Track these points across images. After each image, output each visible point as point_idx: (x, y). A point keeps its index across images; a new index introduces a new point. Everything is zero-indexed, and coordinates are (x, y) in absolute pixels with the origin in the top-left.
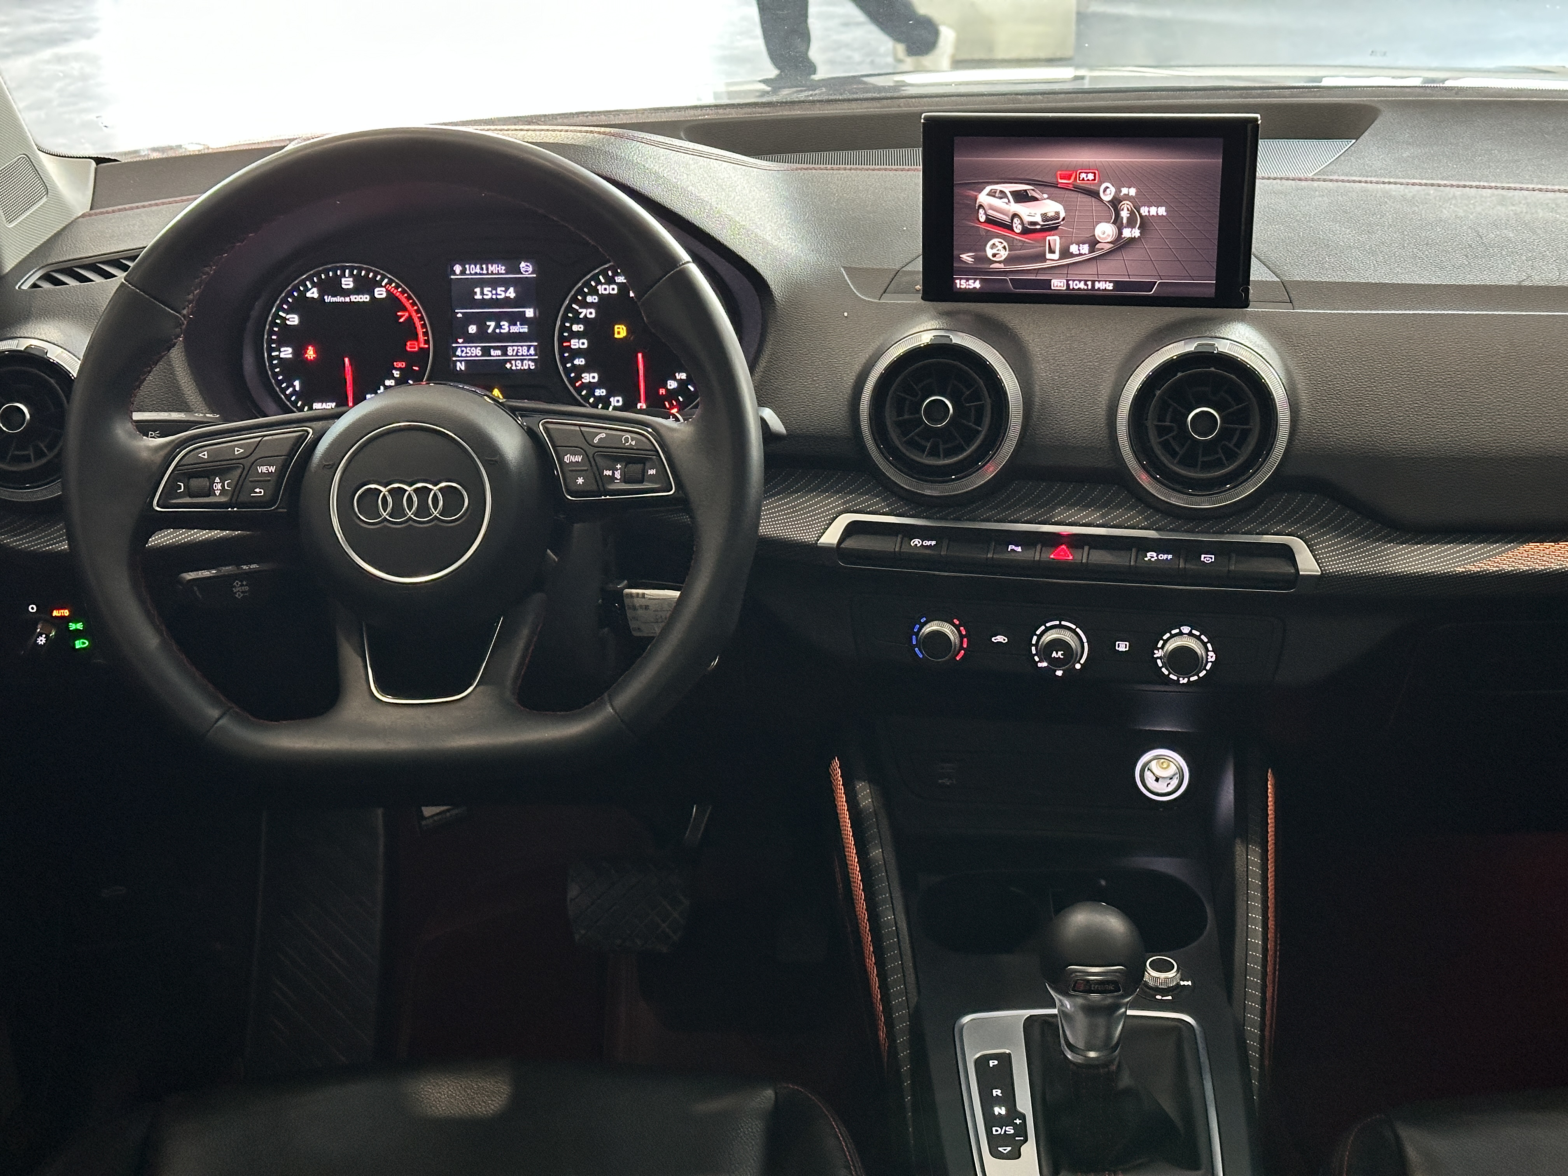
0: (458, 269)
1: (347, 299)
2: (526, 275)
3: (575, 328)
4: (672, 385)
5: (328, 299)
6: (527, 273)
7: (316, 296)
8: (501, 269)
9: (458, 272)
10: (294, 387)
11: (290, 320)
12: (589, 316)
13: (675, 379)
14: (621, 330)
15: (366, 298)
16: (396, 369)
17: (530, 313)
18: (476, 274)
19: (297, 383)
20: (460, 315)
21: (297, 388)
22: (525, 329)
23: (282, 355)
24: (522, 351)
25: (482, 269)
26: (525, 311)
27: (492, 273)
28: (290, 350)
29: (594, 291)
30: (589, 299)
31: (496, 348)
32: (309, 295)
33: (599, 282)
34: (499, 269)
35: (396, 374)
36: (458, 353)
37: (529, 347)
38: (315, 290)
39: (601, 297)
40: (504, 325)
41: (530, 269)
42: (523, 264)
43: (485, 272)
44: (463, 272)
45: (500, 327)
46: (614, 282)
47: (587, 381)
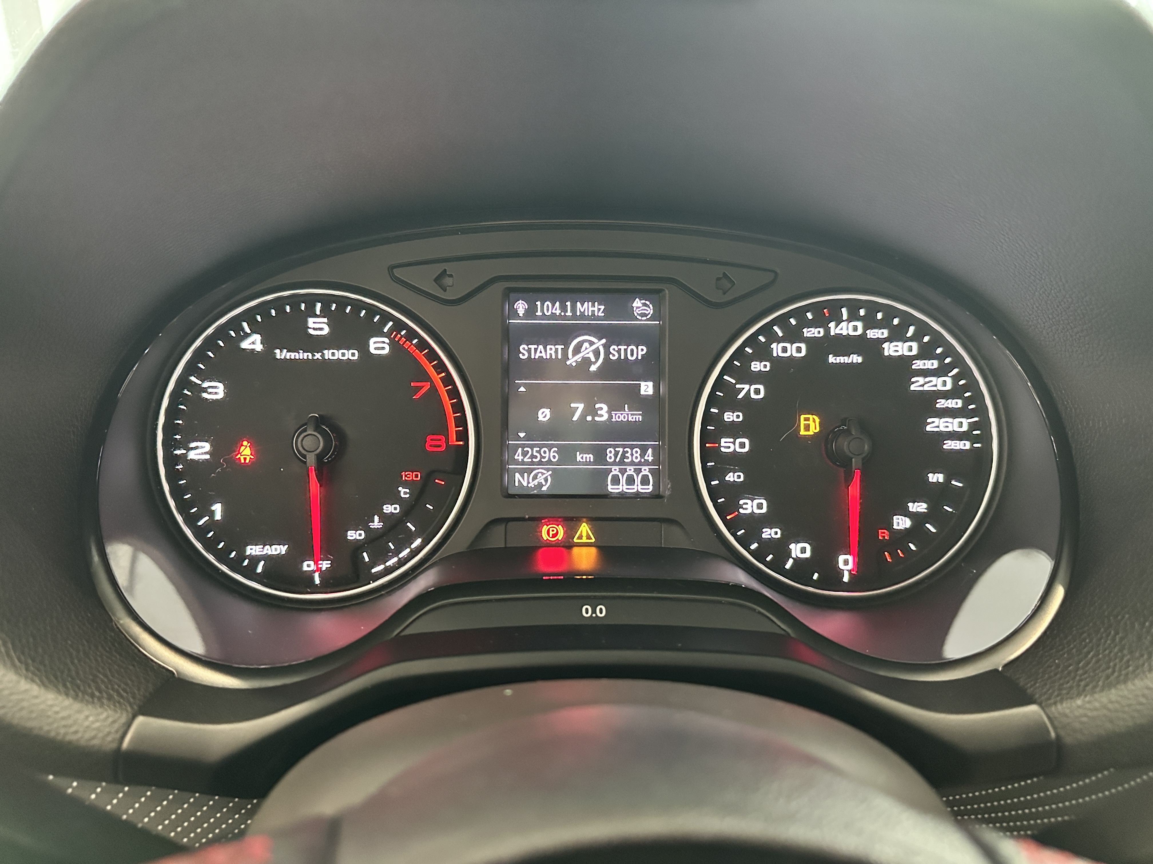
0: (521, 307)
1: (318, 356)
2: (643, 321)
3: (729, 417)
4: (902, 523)
5: (280, 354)
6: (644, 318)
7: (259, 347)
8: (599, 309)
9: (521, 312)
10: (212, 514)
11: (210, 390)
12: (753, 396)
13: (907, 514)
14: (811, 422)
15: (351, 355)
16: (405, 485)
17: (647, 388)
18: (553, 316)
19: (218, 509)
20: (522, 389)
21: (218, 516)
22: (636, 417)
23: (192, 455)
24: (632, 455)
25: (563, 308)
26: (640, 384)
27: (583, 316)
28: (206, 446)
29: (765, 353)
30: (756, 366)
31: (584, 450)
32: (245, 345)
33: (773, 338)
34: (596, 309)
35: (404, 492)
36: (518, 456)
37: (644, 450)
38: (257, 337)
39: (777, 362)
40: (601, 409)
41: (650, 311)
42: (637, 303)
43: (569, 313)
44: (530, 312)
45: (595, 413)
46: (800, 338)
47: (749, 511)
